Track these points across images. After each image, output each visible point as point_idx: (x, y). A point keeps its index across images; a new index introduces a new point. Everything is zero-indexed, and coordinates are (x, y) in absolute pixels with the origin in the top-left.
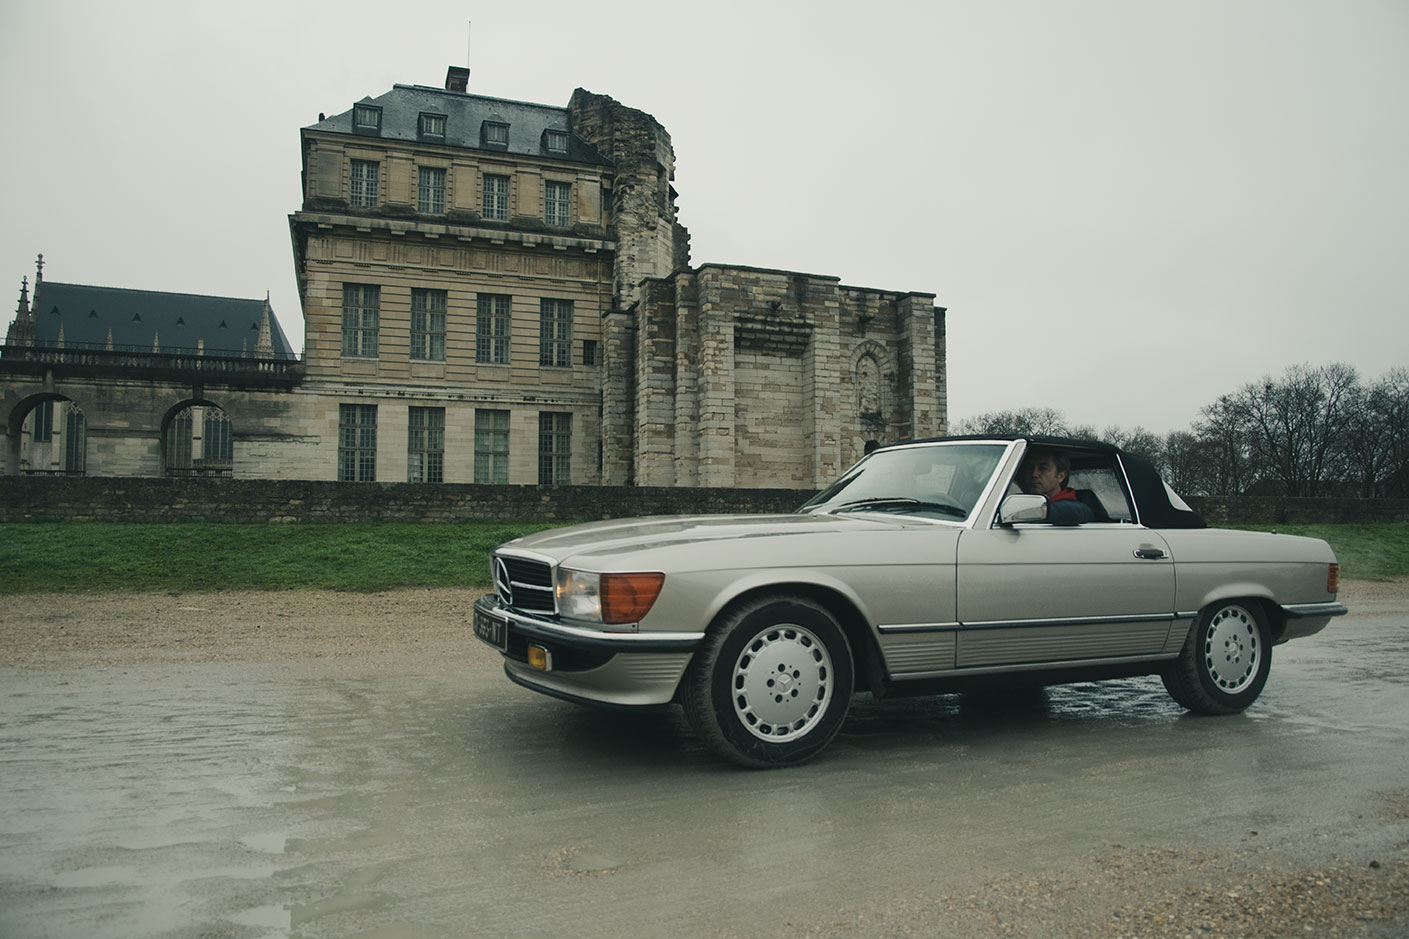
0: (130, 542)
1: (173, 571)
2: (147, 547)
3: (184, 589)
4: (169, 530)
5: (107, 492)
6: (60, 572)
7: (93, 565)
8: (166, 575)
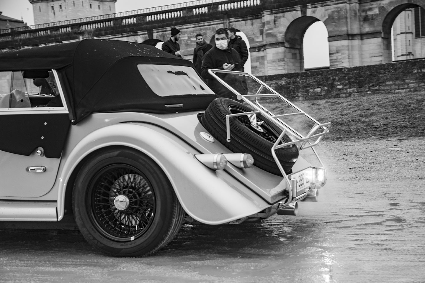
0: (392, 106)
1: (412, 124)
2: (402, 108)
3: (411, 136)
4: (420, 95)
5: (416, 71)
6: (344, 128)
7: (364, 122)
8: (406, 127)
